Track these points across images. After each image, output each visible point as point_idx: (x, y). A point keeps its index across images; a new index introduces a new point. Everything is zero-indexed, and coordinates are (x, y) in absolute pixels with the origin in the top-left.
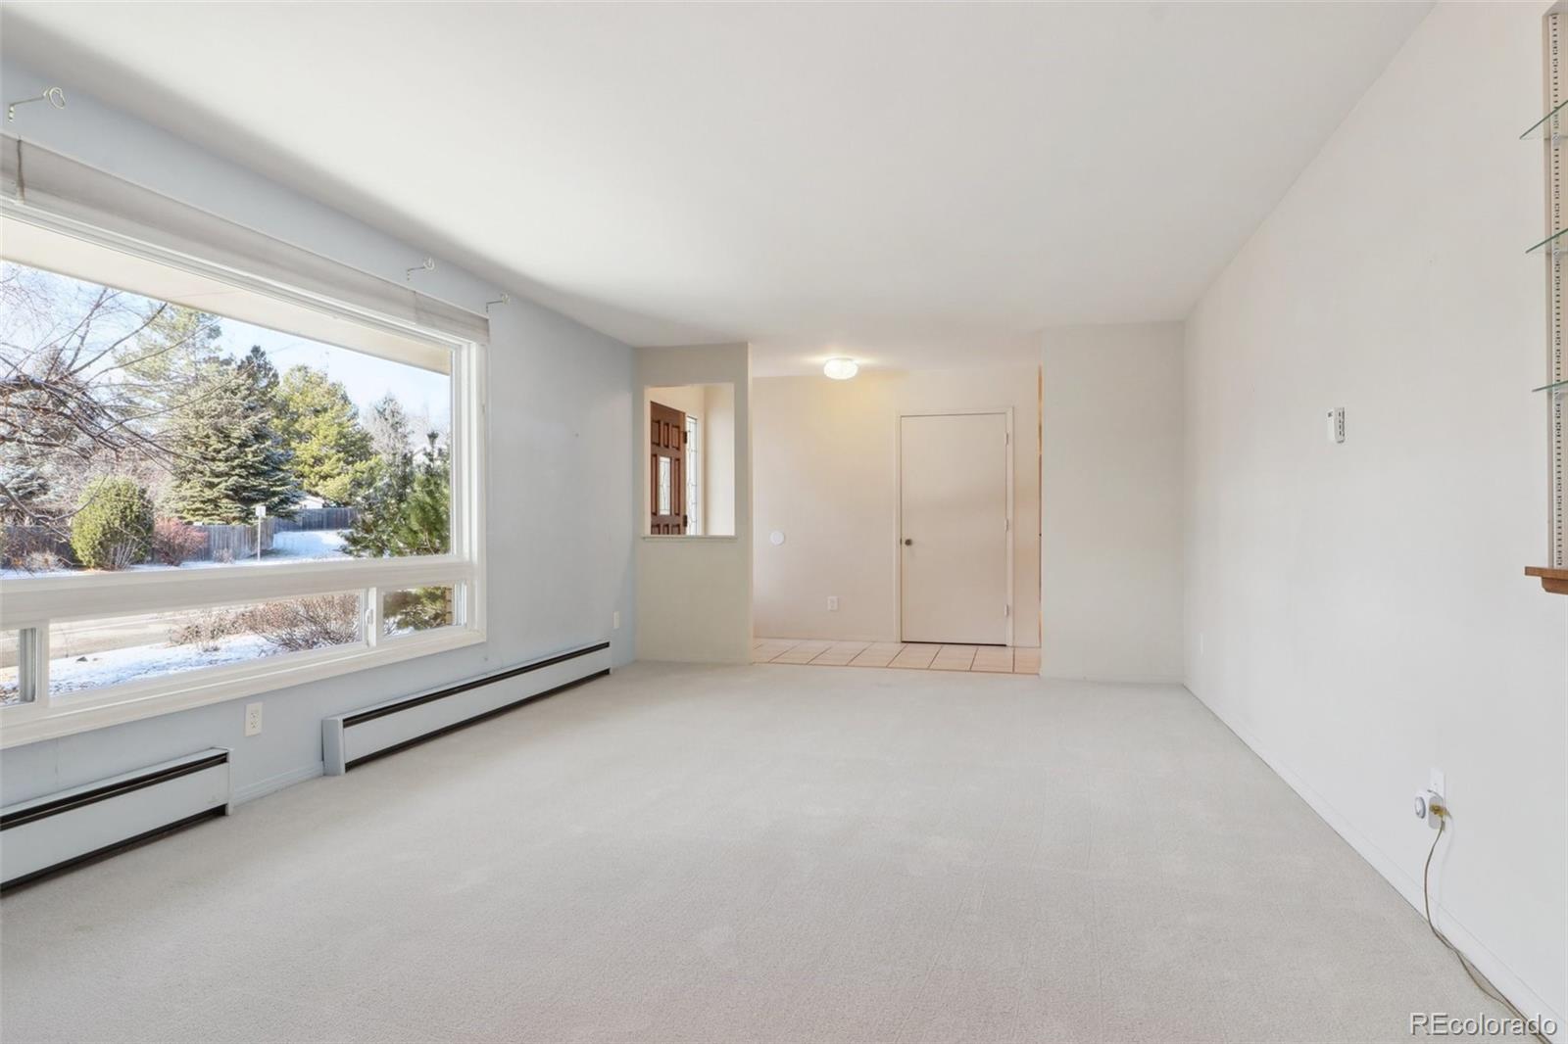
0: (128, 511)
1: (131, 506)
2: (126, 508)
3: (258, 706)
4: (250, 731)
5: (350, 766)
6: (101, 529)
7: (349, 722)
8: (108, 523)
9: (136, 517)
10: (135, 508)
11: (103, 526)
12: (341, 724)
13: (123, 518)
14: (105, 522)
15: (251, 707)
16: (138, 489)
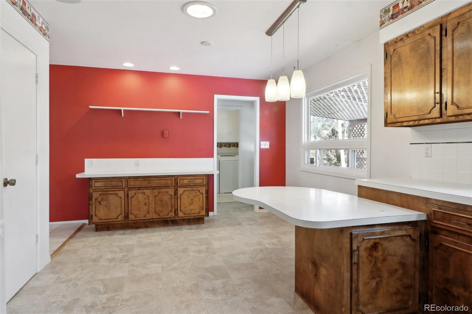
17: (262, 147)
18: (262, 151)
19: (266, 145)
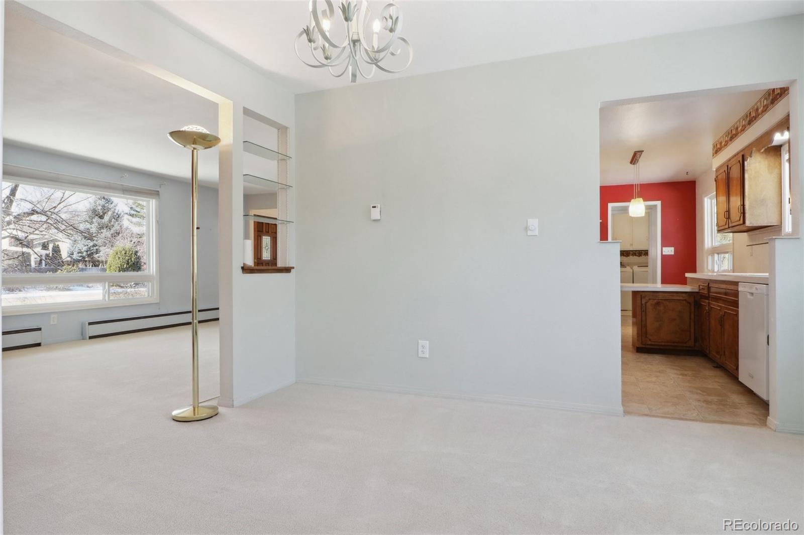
0: (130, 260)
1: (131, 258)
2: (129, 259)
3: (55, 316)
4: (52, 323)
5: (91, 338)
6: (118, 269)
7: (90, 324)
8: (121, 265)
9: (134, 263)
10: (133, 259)
11: (119, 267)
12: (87, 324)
13: (128, 264)
14: (120, 266)
15: (52, 316)
16: (134, 251)
17: (664, 253)
18: (664, 257)
19: (669, 251)
